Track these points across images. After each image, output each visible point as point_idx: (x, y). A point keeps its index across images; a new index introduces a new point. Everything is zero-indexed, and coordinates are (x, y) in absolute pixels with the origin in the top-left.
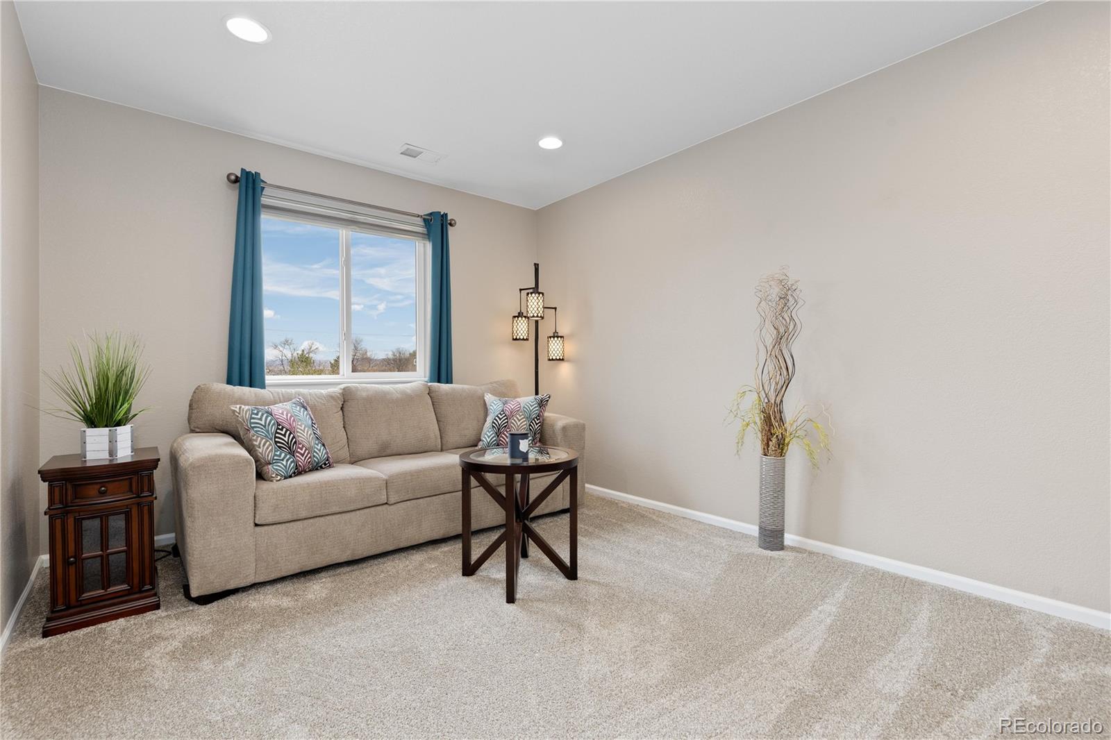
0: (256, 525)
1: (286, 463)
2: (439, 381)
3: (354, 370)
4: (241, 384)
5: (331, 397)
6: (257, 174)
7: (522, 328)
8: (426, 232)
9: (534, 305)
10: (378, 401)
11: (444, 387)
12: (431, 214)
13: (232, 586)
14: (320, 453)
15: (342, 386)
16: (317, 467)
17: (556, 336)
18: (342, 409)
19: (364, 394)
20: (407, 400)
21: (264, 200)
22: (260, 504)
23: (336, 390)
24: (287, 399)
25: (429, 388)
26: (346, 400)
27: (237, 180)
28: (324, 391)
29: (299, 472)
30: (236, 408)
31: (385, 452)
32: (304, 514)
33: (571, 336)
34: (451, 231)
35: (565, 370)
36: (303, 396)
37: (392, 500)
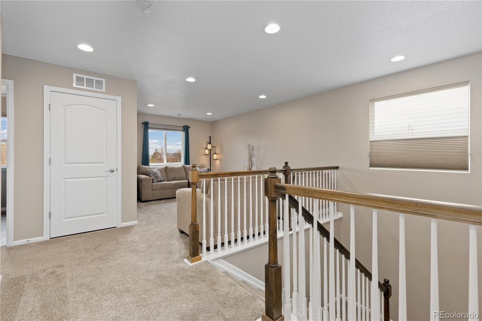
0: (152, 190)
1: (156, 180)
2: (186, 165)
3: (167, 162)
4: (145, 165)
5: (163, 168)
6: (148, 122)
7: (207, 152)
8: (183, 129)
9: (209, 147)
10: (173, 169)
11: (187, 166)
12: (185, 126)
13: (148, 200)
14: (162, 179)
15: (165, 166)
16: (161, 181)
17: (215, 153)
18: (165, 170)
19: (170, 167)
20: (179, 169)
21: (149, 126)
22: (153, 186)
23: (164, 167)
24: (155, 168)
25: (184, 166)
26: (166, 169)
27: (144, 123)
28: (162, 167)
29: (158, 182)
30: (147, 170)
31: (174, 180)
32: (160, 189)
33: (219, 153)
34: (189, 129)
35: (218, 162)
36: (158, 168)
37: (176, 188)
